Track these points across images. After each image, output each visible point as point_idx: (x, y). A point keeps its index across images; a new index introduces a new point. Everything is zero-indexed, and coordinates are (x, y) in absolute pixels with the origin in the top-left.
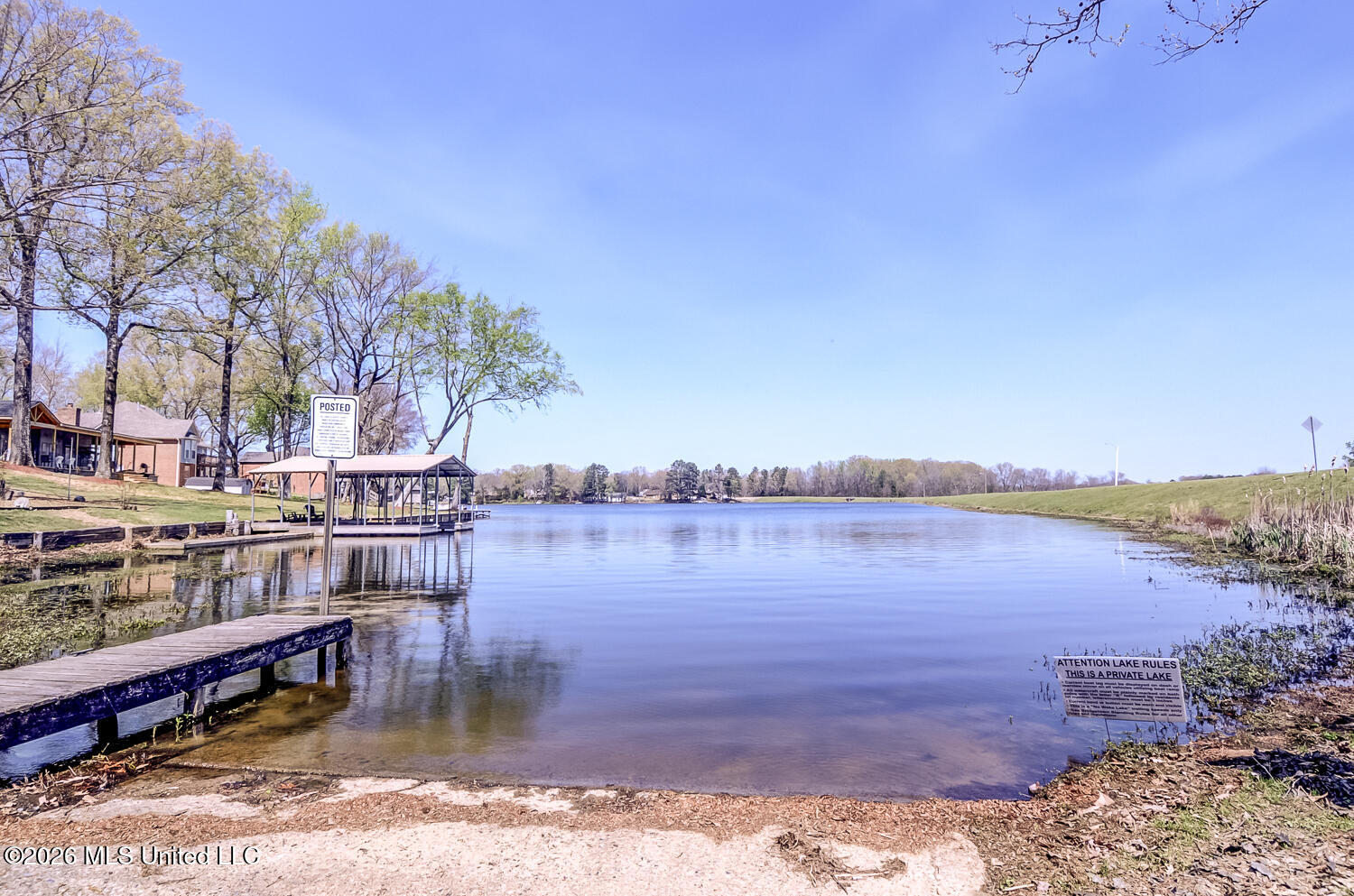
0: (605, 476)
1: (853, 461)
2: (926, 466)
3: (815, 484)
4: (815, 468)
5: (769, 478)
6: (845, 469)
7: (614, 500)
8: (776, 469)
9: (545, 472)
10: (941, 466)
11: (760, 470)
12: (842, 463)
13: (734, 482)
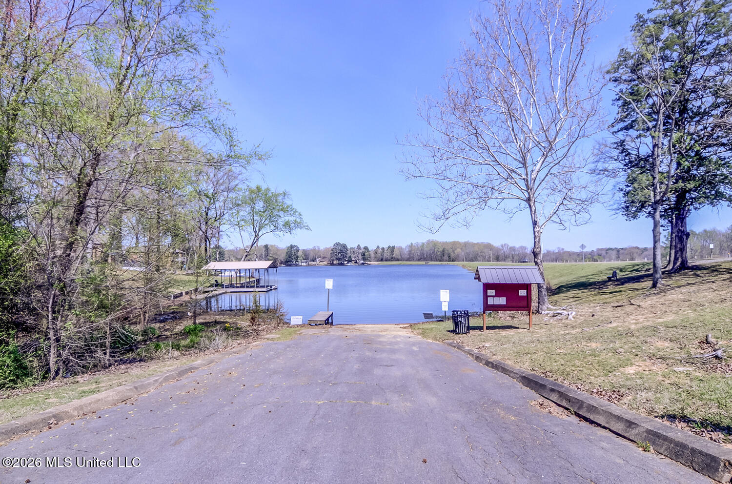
0: (298, 251)
1: (429, 242)
2: (466, 244)
3: (409, 254)
4: (410, 246)
5: (385, 251)
6: (425, 246)
7: (303, 264)
8: (389, 247)
9: (264, 250)
10: (474, 245)
11: (380, 248)
12: (423, 244)
13: (367, 254)
